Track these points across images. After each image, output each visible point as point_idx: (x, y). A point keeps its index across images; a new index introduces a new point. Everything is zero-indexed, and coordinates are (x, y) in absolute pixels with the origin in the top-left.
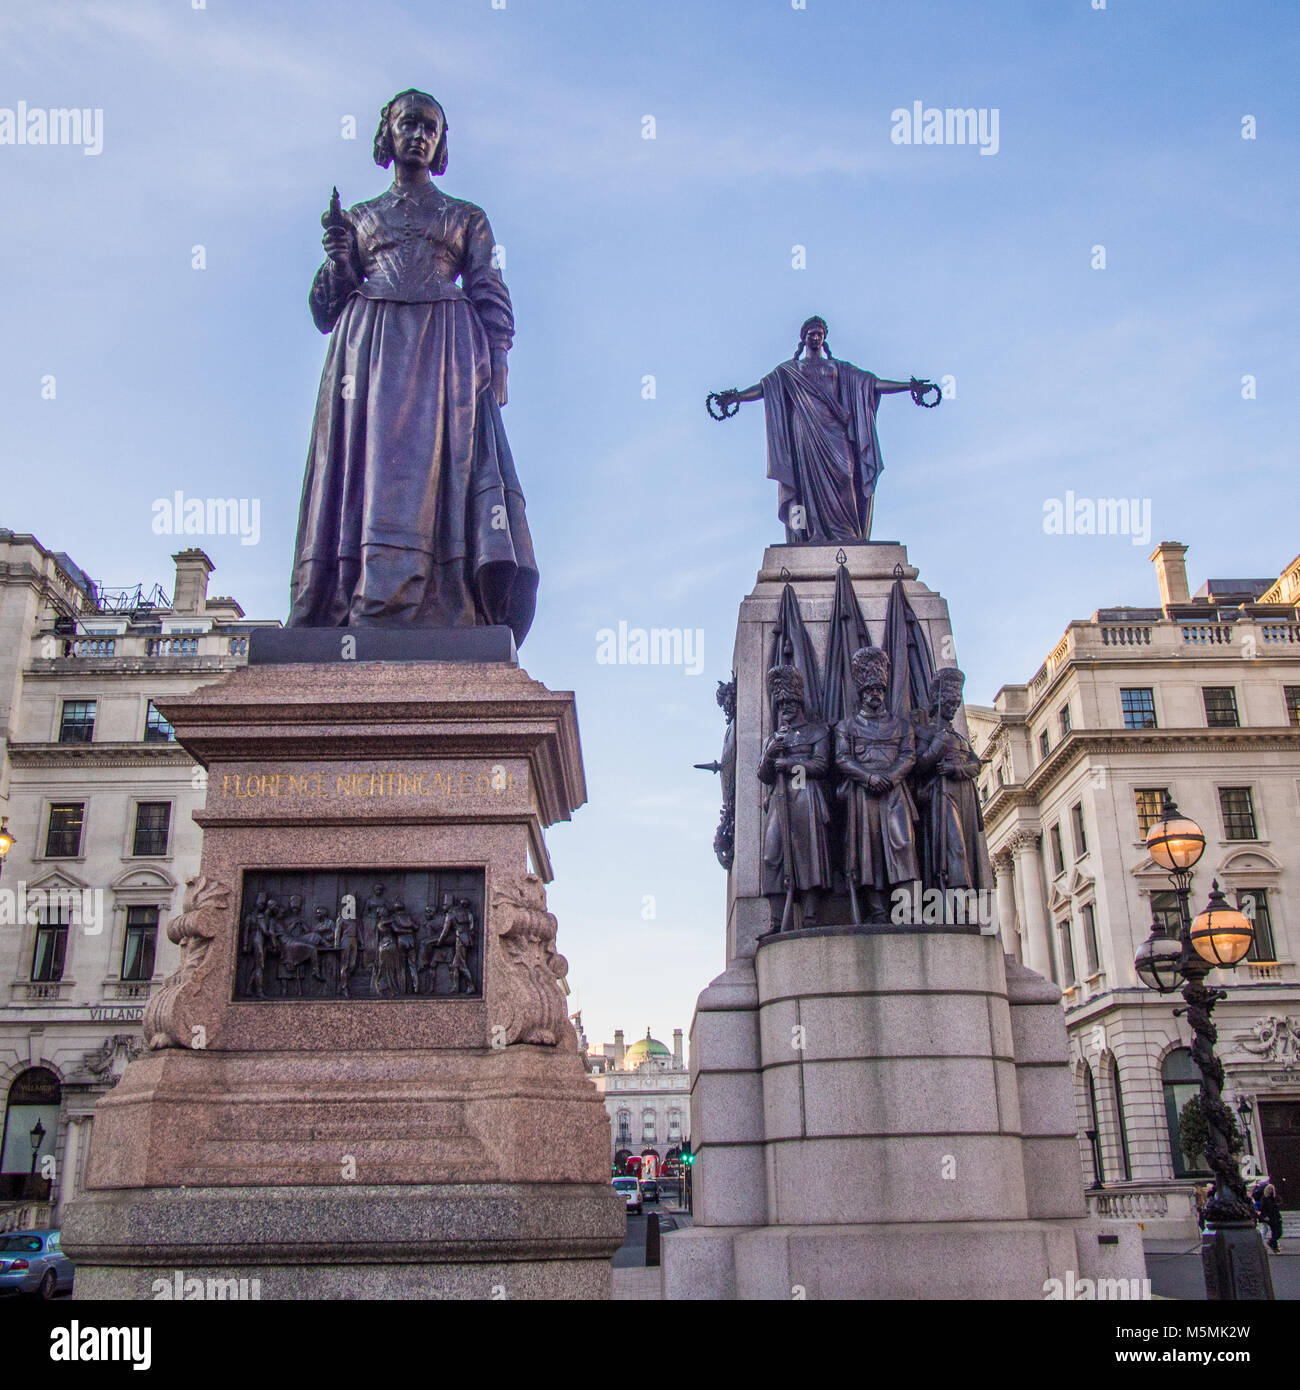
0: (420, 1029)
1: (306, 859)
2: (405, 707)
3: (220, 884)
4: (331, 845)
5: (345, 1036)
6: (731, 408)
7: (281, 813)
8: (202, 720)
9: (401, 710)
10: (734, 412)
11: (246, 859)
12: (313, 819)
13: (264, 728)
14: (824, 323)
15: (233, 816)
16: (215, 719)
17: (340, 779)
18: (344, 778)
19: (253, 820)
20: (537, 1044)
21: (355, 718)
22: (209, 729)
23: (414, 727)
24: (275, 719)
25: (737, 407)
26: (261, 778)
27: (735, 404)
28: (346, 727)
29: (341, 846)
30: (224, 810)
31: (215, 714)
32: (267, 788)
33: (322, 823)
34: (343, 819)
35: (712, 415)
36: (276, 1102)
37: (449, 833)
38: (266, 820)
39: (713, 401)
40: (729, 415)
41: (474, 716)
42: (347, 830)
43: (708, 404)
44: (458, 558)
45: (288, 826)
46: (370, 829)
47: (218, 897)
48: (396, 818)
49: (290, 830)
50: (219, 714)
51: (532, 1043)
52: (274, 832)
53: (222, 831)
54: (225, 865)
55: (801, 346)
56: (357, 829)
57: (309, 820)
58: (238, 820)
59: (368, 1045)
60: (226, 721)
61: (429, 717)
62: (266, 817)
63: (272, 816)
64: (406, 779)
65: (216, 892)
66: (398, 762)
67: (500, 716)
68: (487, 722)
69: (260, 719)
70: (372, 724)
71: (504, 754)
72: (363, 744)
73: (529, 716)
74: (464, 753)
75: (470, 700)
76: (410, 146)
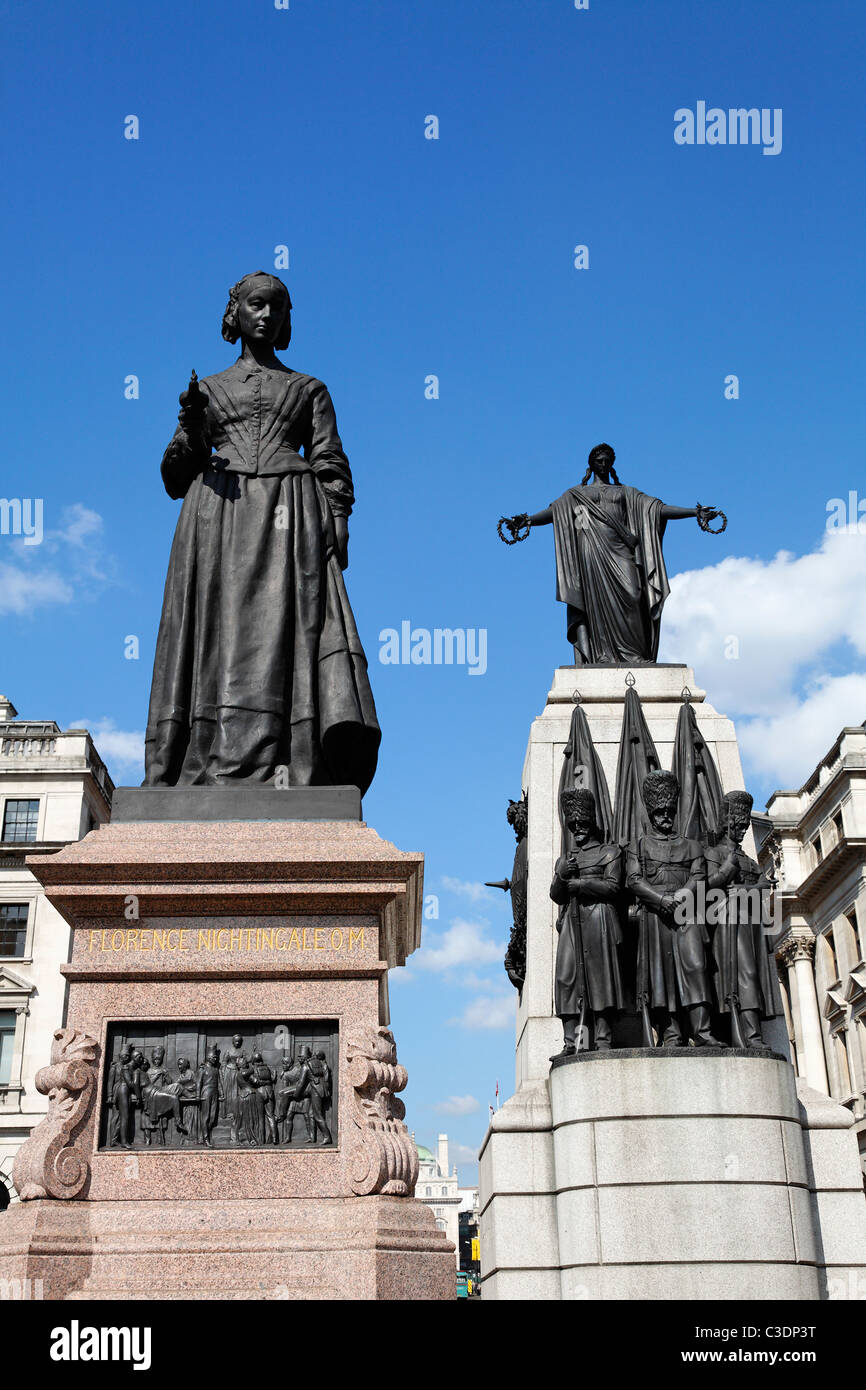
0: (279, 1178)
1: (169, 1012)
2: (263, 867)
3: (87, 1037)
4: (193, 998)
5: (207, 1185)
6: (522, 532)
7: (146, 968)
8: (71, 878)
9: (261, 869)
11: (110, 1011)
12: (175, 974)
13: (130, 886)
14: (611, 450)
15: (99, 970)
16: (83, 878)
17: (201, 934)
18: (204, 932)
19: (118, 974)
20: (392, 1194)
21: (217, 877)
22: (78, 887)
23: (273, 886)
24: (141, 878)
25: (528, 531)
26: (125, 933)
27: (525, 529)
28: (208, 886)
29: (202, 999)
30: (91, 965)
31: (83, 872)
32: (131, 943)
33: (184, 977)
34: (204, 974)
35: (503, 539)
36: (143, 1253)
37: (304, 987)
38: (131, 974)
39: (504, 526)
40: (519, 539)
41: (329, 875)
42: (208, 984)
43: (500, 528)
44: (305, 719)
45: (151, 980)
46: (229, 983)
47: (87, 1049)
48: (255, 973)
49: (154, 984)
51: (386, 1194)
52: (139, 986)
53: (89, 984)
54: (91, 1018)
55: (589, 472)
56: (217, 983)
57: (171, 974)
58: (105, 974)
59: (229, 1195)
60: (94, 881)
61: (287, 876)
62: (132, 970)
63: (137, 970)
64: (263, 934)
65: (83, 1045)
67: (353, 876)
68: (341, 882)
69: (126, 878)
70: (232, 883)
71: (356, 912)
72: (224, 901)
73: (381, 877)
74: (318, 909)
75: (326, 860)
76: (258, 325)
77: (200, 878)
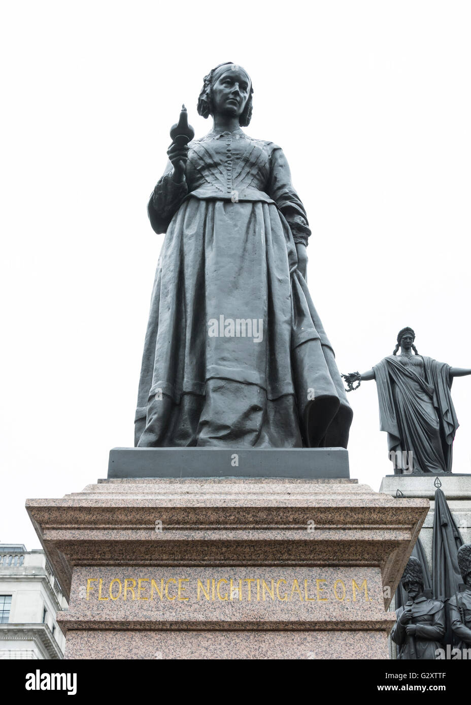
2: (266, 512)
6: (355, 384)
7: (145, 617)
8: (71, 523)
9: (262, 515)
10: (357, 387)
12: (176, 623)
13: (130, 532)
14: (413, 331)
15: (97, 618)
16: (83, 522)
17: (200, 584)
18: (203, 582)
19: (116, 623)
21: (218, 523)
22: (77, 532)
23: (275, 532)
24: (141, 523)
25: (359, 384)
26: (123, 582)
27: (357, 382)
28: (209, 532)
30: (89, 613)
31: (83, 516)
32: (129, 592)
33: (185, 627)
34: (205, 624)
37: (309, 639)
38: (129, 623)
40: (353, 389)
41: (331, 522)
42: (209, 635)
44: (287, 395)
45: (150, 630)
46: (231, 634)
48: (258, 623)
49: (153, 634)
50: (88, 517)
52: (137, 635)
53: (85, 634)
55: (398, 346)
56: (218, 633)
57: (171, 623)
58: (102, 622)
60: (93, 525)
61: (289, 523)
63: (135, 619)
64: (264, 585)
66: (256, 569)
67: (357, 523)
68: (344, 529)
69: (126, 522)
70: (233, 529)
71: (358, 562)
72: (224, 549)
73: (385, 523)
74: (319, 560)
75: (330, 506)
76: (228, 99)
77: (202, 523)
